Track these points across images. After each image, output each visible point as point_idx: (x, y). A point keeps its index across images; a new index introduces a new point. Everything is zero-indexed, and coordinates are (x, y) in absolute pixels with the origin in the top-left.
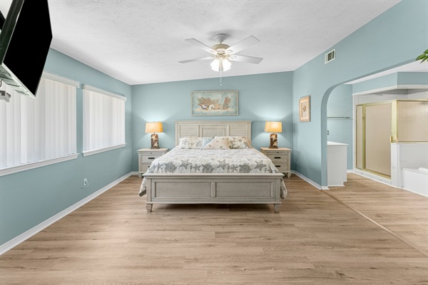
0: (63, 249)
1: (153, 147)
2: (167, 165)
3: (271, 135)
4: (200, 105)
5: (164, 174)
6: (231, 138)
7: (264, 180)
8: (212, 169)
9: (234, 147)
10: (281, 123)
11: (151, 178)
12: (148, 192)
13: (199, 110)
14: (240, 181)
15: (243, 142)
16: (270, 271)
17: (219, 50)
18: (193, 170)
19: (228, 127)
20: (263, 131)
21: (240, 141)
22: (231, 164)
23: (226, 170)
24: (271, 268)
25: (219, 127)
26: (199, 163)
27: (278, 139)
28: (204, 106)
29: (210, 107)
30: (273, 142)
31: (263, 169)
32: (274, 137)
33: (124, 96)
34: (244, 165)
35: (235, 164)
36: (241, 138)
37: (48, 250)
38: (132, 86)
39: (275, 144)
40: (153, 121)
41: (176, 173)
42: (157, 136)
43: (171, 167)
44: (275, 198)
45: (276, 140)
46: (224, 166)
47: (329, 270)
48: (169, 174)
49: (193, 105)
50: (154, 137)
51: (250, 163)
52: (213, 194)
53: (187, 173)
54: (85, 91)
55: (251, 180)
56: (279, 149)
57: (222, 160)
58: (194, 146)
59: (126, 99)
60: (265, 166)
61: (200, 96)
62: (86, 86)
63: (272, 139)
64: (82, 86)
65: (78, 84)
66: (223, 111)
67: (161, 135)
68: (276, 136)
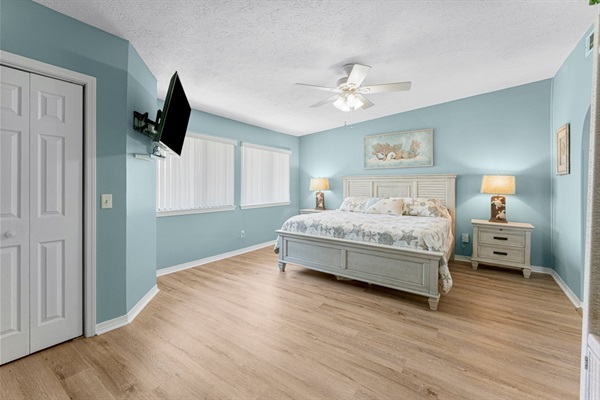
0: (206, 278)
1: (318, 207)
2: (298, 223)
3: (493, 199)
4: (375, 154)
5: (296, 233)
6: (408, 200)
7: (411, 259)
8: (344, 234)
9: (411, 213)
10: (513, 178)
11: (283, 235)
12: (281, 250)
13: (373, 161)
14: (377, 253)
15: (427, 206)
16: (342, 351)
17: (341, 85)
18: (324, 232)
19: (415, 183)
20: (478, 191)
21: (423, 204)
22: (367, 230)
23: (361, 237)
24: (344, 349)
25: (400, 184)
26: (330, 225)
27: (507, 206)
28: (380, 156)
29: (389, 156)
30: (496, 211)
31: (413, 242)
32: (498, 203)
33: (289, 149)
34: (384, 234)
35: (372, 230)
36: (425, 200)
37: (198, 276)
38: (300, 138)
39: (501, 215)
40: (318, 177)
41: (307, 234)
42: (322, 195)
43: (302, 226)
44: (428, 289)
45: (503, 208)
46: (358, 231)
47: (417, 382)
48: (300, 233)
49: (365, 155)
50: (319, 196)
51: (393, 232)
52: (343, 265)
53: (318, 235)
54: (243, 148)
55: (392, 256)
56: (509, 224)
57: (357, 224)
58: (357, 209)
59: (290, 152)
60: (416, 238)
61: (375, 142)
62: (243, 143)
63: (493, 206)
64: (240, 144)
65: (236, 142)
66: (408, 160)
67: (328, 194)
68: (503, 201)
